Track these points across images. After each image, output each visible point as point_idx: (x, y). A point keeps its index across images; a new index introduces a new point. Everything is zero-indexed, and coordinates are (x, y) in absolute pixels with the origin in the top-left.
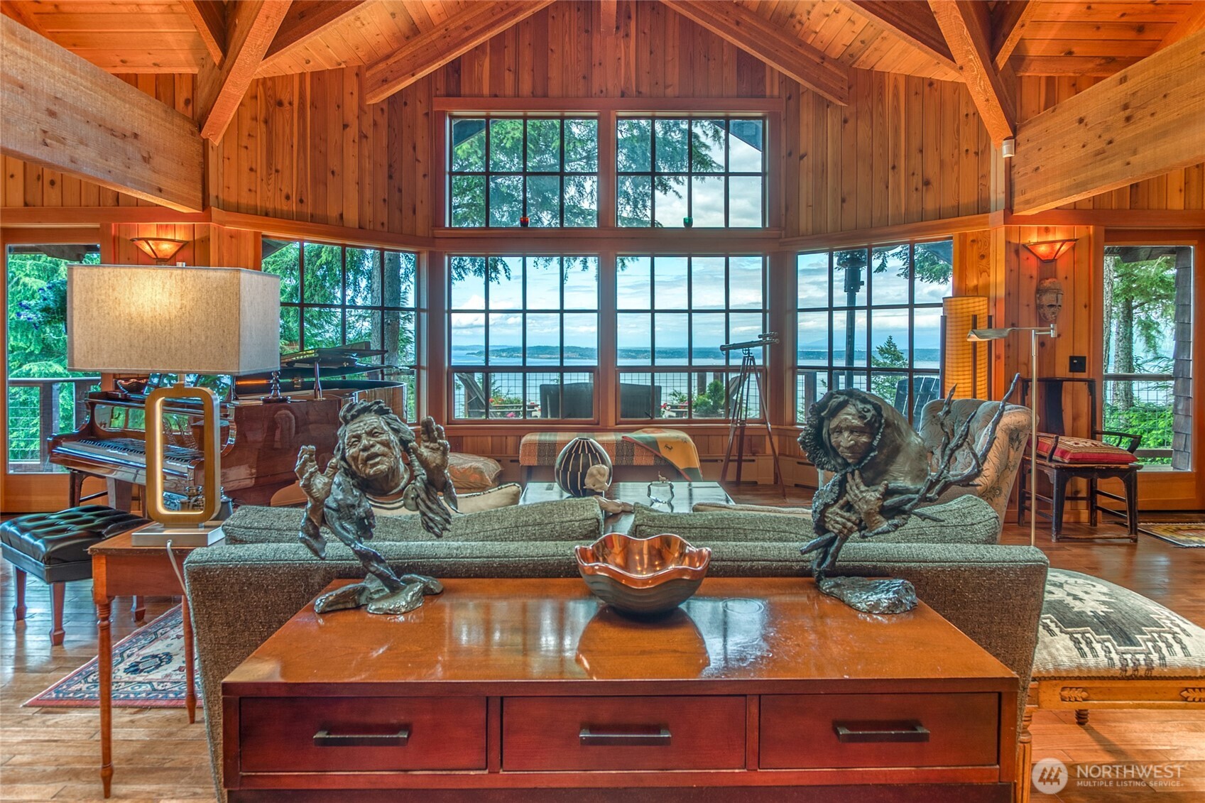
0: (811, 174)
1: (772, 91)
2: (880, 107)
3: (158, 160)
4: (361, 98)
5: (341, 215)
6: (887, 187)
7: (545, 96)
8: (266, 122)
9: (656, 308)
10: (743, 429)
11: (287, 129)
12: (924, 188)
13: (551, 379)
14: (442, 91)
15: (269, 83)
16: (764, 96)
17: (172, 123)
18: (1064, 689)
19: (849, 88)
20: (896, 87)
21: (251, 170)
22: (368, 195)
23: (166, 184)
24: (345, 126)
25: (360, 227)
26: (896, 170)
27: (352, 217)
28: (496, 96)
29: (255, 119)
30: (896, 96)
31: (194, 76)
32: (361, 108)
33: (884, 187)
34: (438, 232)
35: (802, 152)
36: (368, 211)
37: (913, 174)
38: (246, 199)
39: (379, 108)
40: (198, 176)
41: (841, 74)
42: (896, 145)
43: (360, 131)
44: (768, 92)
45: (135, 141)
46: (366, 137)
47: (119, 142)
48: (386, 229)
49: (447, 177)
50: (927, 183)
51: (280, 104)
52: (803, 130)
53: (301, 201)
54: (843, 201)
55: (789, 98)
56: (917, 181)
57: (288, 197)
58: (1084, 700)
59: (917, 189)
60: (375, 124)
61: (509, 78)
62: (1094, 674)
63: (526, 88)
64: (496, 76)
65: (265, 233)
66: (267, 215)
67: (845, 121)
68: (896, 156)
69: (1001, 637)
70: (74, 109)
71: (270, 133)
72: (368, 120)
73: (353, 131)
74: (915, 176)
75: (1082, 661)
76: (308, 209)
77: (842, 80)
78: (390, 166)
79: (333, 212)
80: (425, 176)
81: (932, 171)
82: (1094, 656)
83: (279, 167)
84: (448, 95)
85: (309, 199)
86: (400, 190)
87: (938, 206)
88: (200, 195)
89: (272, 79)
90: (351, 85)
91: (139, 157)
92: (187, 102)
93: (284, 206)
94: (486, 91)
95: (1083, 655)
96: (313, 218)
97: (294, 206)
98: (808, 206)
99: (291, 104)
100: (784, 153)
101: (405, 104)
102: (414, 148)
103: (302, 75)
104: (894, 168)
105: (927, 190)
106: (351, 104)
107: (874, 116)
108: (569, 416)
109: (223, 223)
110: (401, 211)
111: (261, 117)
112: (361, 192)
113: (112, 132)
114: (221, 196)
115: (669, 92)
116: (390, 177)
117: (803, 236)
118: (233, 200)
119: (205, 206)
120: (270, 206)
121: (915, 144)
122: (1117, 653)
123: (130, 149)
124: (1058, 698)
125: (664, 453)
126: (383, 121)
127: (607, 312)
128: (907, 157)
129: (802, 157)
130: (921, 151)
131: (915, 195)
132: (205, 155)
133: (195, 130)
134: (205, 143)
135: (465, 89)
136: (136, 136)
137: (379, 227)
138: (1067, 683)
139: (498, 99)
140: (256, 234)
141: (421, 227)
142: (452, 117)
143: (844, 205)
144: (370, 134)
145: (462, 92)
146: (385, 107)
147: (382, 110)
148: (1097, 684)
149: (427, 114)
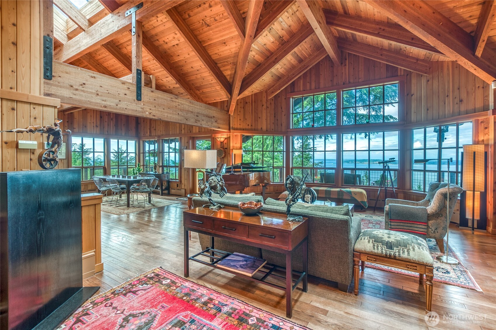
0: (415, 101)
1: (401, 73)
2: (442, 74)
3: (219, 121)
4: (267, 98)
5: (262, 128)
6: (445, 104)
7: (319, 88)
8: (243, 108)
9: (357, 150)
10: (386, 190)
11: (248, 109)
12: (460, 103)
13: (323, 171)
14: (290, 91)
15: (244, 99)
16: (398, 76)
17: (222, 112)
18: (368, 257)
19: (430, 69)
20: (448, 66)
21: (240, 120)
22: (269, 122)
23: (220, 126)
24: (263, 106)
25: (267, 131)
26: (448, 97)
27: (264, 128)
28: (304, 90)
29: (241, 108)
30: (448, 69)
31: (228, 100)
32: (267, 100)
33: (444, 104)
34: (289, 130)
35: (412, 93)
36: (269, 126)
37: (456, 98)
38: (239, 127)
39: (272, 99)
40: (228, 123)
41: (426, 64)
42: (449, 87)
43: (267, 106)
44: (399, 74)
45: (214, 118)
46: (268, 107)
47: (210, 119)
48: (273, 131)
49: (291, 115)
50: (461, 101)
51: (247, 103)
52: (413, 85)
53: (252, 126)
54: (428, 110)
55: (408, 75)
56: (457, 100)
57: (248, 125)
58: (374, 261)
59: (457, 103)
60: (271, 104)
61: (308, 85)
62: (377, 255)
63: (313, 86)
64: (304, 85)
65: (243, 134)
66: (243, 130)
67: (428, 81)
68: (448, 91)
69: (337, 236)
70: (201, 114)
71: (244, 110)
72: (269, 103)
73: (265, 107)
74: (456, 99)
75: (373, 250)
76: (253, 127)
77: (426, 66)
78: (275, 114)
79: (259, 128)
80: (285, 115)
81: (464, 96)
82: (377, 250)
83: (246, 118)
84: (291, 92)
85: (254, 126)
86: (277, 120)
87: (466, 110)
88: (228, 127)
89: (245, 97)
90: (264, 95)
91: (214, 121)
92: (226, 106)
93: (247, 127)
94: (302, 89)
95: (374, 249)
96: (255, 130)
97: (250, 127)
98: (414, 112)
99: (249, 102)
100: (406, 94)
101: (279, 97)
102: (282, 108)
103: (252, 95)
104: (447, 96)
105: (461, 104)
106: (264, 100)
107: (439, 78)
108: (327, 182)
109: (234, 133)
110: (278, 125)
111: (242, 107)
112: (267, 122)
113: (209, 117)
114: (233, 127)
115: (360, 80)
116: (275, 117)
117: (413, 123)
118: (236, 127)
119: (229, 129)
120: (244, 127)
121: (456, 86)
122: (385, 250)
123: (212, 120)
124: (366, 259)
125: (354, 196)
126: (273, 102)
127: (339, 150)
128: (453, 91)
129: (412, 95)
130: (459, 89)
131: (456, 106)
132: (230, 118)
133: (227, 113)
134: (230, 115)
135: (296, 90)
136: (214, 117)
137: (272, 130)
138: (369, 255)
139: (305, 91)
140: (241, 135)
141: (284, 129)
142: (292, 98)
143: (428, 111)
144: (269, 107)
145: (295, 91)
146: (273, 99)
147: (272, 100)
148: (378, 257)
149: (285, 98)
